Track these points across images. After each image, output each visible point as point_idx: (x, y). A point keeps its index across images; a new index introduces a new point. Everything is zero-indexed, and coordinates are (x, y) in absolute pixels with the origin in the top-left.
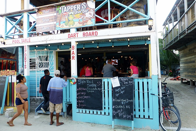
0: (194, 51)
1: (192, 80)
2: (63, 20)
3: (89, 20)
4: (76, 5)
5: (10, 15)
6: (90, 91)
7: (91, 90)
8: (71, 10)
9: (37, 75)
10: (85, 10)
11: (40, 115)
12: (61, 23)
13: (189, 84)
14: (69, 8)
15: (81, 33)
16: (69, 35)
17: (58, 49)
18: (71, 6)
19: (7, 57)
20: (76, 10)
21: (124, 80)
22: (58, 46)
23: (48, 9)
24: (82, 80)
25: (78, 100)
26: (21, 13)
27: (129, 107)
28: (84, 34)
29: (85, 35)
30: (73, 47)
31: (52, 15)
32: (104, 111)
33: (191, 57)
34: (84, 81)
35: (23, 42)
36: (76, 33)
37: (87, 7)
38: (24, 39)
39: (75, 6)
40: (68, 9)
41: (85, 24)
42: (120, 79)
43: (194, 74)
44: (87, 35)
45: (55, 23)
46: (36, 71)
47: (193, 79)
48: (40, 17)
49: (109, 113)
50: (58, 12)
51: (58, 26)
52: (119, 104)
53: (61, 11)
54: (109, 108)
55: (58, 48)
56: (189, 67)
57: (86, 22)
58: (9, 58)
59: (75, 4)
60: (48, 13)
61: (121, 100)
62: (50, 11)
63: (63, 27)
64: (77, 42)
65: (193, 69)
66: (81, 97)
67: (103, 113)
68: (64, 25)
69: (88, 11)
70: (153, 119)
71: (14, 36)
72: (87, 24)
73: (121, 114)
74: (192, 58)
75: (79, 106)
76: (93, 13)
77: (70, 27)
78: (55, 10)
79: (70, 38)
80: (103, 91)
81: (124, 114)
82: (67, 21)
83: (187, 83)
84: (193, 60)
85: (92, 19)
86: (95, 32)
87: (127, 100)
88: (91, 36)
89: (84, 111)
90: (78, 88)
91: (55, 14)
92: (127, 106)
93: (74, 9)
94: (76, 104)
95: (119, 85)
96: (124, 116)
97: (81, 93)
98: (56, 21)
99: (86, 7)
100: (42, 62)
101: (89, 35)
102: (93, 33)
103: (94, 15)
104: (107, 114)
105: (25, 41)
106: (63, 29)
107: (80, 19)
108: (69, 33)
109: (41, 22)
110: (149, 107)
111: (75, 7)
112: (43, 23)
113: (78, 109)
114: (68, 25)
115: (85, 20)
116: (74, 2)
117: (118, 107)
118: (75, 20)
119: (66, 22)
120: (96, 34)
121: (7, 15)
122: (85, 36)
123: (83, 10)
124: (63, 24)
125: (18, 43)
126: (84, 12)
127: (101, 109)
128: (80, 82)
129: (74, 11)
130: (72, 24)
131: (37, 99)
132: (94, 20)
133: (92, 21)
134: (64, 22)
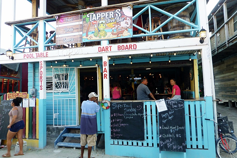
0: (233, 67)
1: (231, 101)
2: (92, 29)
3: (125, 30)
4: (108, 13)
5: (21, 23)
6: (128, 118)
7: (129, 116)
8: (102, 18)
9: (54, 98)
10: (120, 18)
11: (61, 149)
12: (89, 33)
13: (228, 106)
14: (99, 15)
15: (115, 47)
16: (100, 48)
17: (81, 66)
18: (102, 14)
19: (7, 76)
20: (108, 19)
21: (172, 103)
22: (81, 62)
23: (72, 17)
24: (118, 104)
25: (112, 128)
26: (35, 20)
27: (180, 136)
28: (119, 47)
29: (121, 48)
30: (105, 63)
31: (77, 23)
32: (146, 141)
33: (230, 74)
34: (119, 105)
35: (38, 56)
36: (108, 46)
37: (123, 14)
38: (40, 53)
39: (106, 13)
40: (98, 17)
41: (120, 35)
42: (167, 102)
43: (234, 94)
44: (123, 49)
45: (81, 33)
46: (53, 93)
47: (233, 100)
48: (60, 26)
49: (153, 144)
50: (84, 20)
51: (84, 37)
52: (167, 132)
53: (89, 18)
54: (152, 138)
55: (81, 64)
56: (227, 85)
57: (122, 32)
58: (10, 77)
59: (107, 11)
60: (71, 22)
61: (169, 127)
62: (75, 19)
63: (92, 39)
64: (109, 57)
65: (232, 88)
66: (116, 124)
67: (145, 144)
68: (93, 36)
69: (123, 20)
70: (208, 149)
71: (24, 49)
72: (122, 35)
73: (170, 144)
74: (232, 75)
75: (114, 136)
76: (129, 22)
77: (101, 39)
78: (81, 18)
79: (101, 52)
80: (145, 116)
81: (174, 145)
82: (97, 31)
83: (224, 105)
84: (232, 77)
85: (129, 30)
86: (134, 45)
87: (177, 127)
88: (128, 49)
89: (120, 143)
90: (112, 113)
91: (81, 23)
92: (177, 135)
93: (106, 17)
94: (110, 134)
95: (166, 109)
96: (174, 147)
97: (116, 120)
98: (82, 31)
99: (121, 15)
100: (60, 81)
101: (126, 48)
102: (131, 46)
103: (131, 25)
104: (150, 145)
105: (42, 55)
106: (92, 41)
107: (113, 29)
108: (99, 46)
109: (62, 32)
110: (203, 135)
111: (107, 15)
112: (65, 33)
113: (112, 141)
114: (98, 36)
115: (121, 30)
116: (105, 9)
117: (165, 136)
118: (106, 30)
119: (95, 33)
120: (135, 48)
121: (16, 23)
122: (121, 50)
123: (117, 18)
124: (91, 35)
125: (32, 57)
126: (119, 21)
127: (142, 139)
128: (114, 107)
129: (105, 20)
130: (104, 34)
131: (54, 129)
132: (131, 30)
133: (129, 32)
134: (93, 33)
